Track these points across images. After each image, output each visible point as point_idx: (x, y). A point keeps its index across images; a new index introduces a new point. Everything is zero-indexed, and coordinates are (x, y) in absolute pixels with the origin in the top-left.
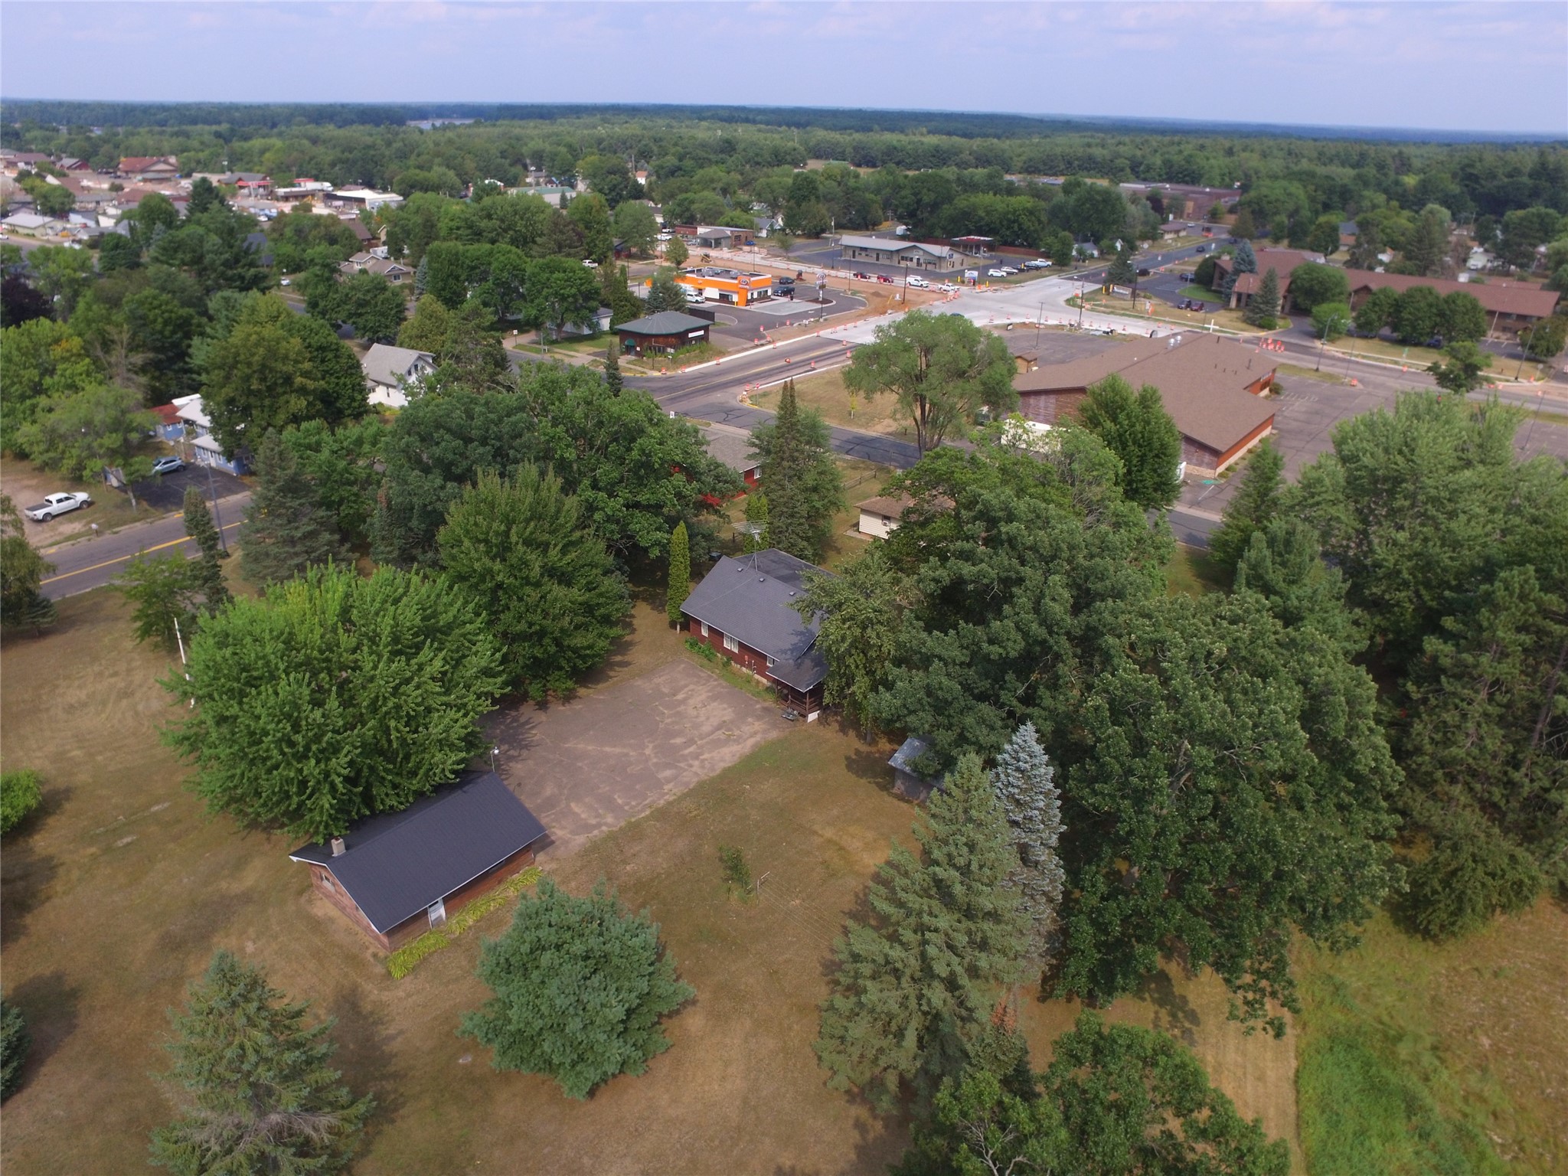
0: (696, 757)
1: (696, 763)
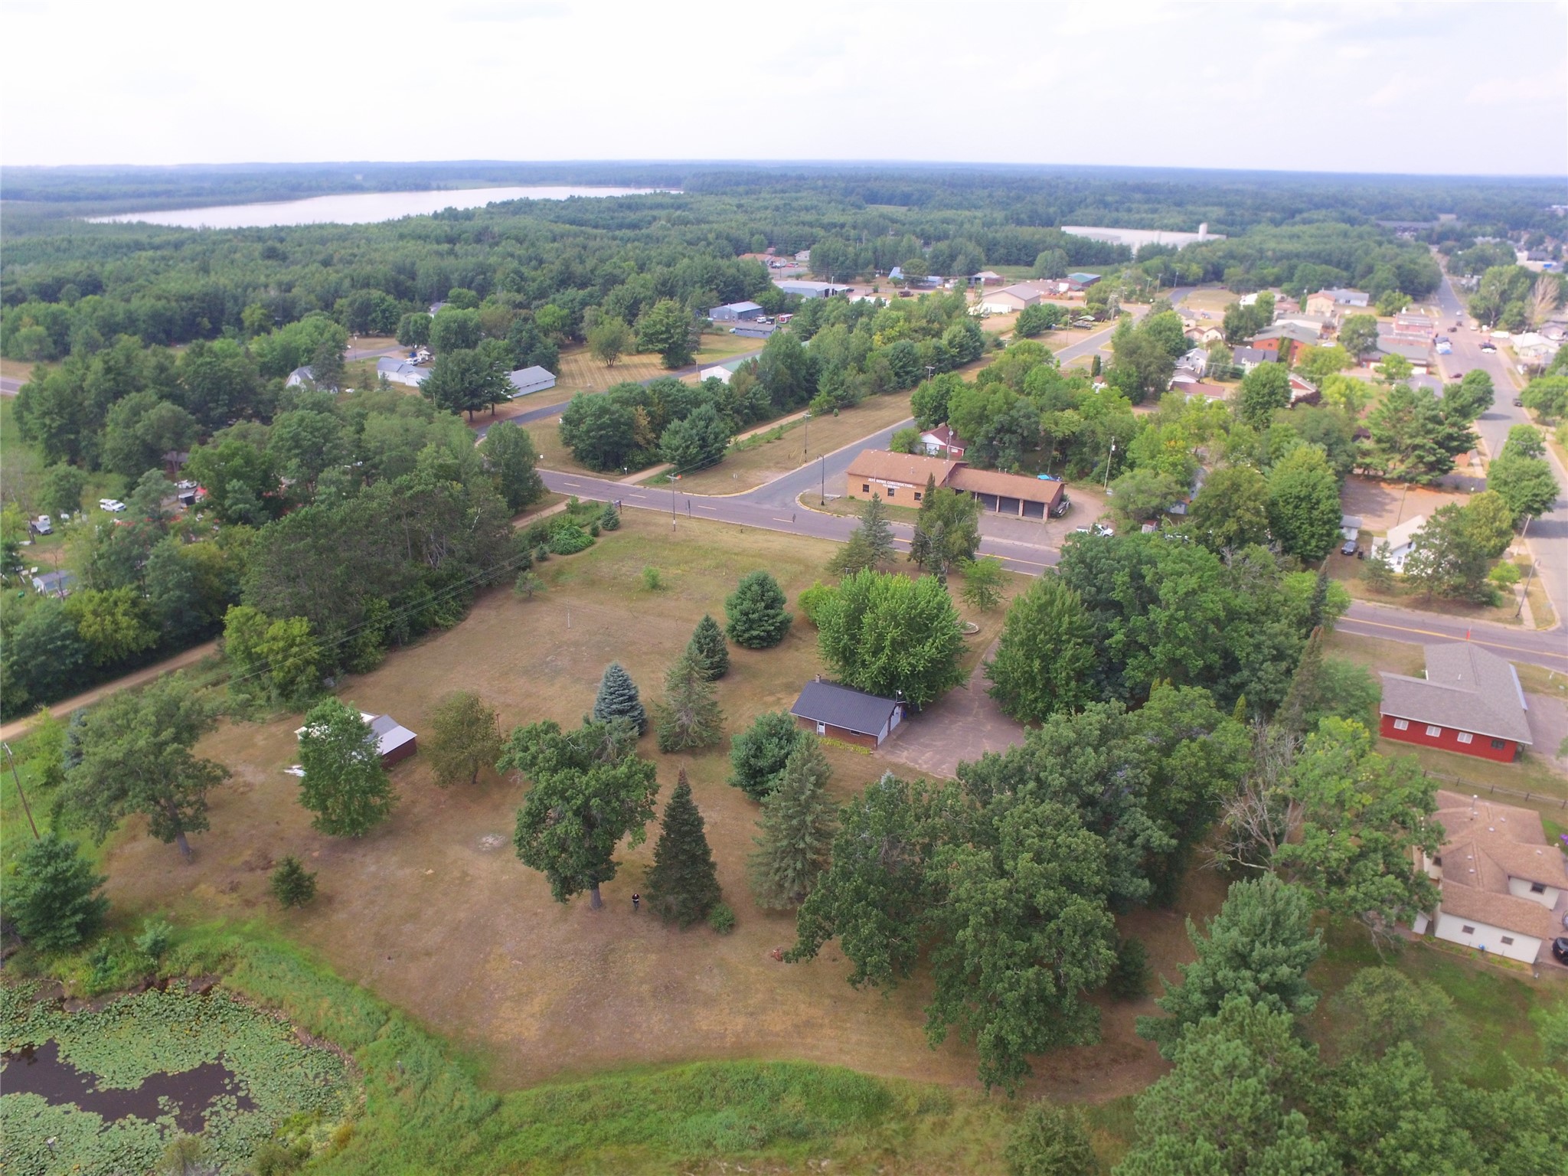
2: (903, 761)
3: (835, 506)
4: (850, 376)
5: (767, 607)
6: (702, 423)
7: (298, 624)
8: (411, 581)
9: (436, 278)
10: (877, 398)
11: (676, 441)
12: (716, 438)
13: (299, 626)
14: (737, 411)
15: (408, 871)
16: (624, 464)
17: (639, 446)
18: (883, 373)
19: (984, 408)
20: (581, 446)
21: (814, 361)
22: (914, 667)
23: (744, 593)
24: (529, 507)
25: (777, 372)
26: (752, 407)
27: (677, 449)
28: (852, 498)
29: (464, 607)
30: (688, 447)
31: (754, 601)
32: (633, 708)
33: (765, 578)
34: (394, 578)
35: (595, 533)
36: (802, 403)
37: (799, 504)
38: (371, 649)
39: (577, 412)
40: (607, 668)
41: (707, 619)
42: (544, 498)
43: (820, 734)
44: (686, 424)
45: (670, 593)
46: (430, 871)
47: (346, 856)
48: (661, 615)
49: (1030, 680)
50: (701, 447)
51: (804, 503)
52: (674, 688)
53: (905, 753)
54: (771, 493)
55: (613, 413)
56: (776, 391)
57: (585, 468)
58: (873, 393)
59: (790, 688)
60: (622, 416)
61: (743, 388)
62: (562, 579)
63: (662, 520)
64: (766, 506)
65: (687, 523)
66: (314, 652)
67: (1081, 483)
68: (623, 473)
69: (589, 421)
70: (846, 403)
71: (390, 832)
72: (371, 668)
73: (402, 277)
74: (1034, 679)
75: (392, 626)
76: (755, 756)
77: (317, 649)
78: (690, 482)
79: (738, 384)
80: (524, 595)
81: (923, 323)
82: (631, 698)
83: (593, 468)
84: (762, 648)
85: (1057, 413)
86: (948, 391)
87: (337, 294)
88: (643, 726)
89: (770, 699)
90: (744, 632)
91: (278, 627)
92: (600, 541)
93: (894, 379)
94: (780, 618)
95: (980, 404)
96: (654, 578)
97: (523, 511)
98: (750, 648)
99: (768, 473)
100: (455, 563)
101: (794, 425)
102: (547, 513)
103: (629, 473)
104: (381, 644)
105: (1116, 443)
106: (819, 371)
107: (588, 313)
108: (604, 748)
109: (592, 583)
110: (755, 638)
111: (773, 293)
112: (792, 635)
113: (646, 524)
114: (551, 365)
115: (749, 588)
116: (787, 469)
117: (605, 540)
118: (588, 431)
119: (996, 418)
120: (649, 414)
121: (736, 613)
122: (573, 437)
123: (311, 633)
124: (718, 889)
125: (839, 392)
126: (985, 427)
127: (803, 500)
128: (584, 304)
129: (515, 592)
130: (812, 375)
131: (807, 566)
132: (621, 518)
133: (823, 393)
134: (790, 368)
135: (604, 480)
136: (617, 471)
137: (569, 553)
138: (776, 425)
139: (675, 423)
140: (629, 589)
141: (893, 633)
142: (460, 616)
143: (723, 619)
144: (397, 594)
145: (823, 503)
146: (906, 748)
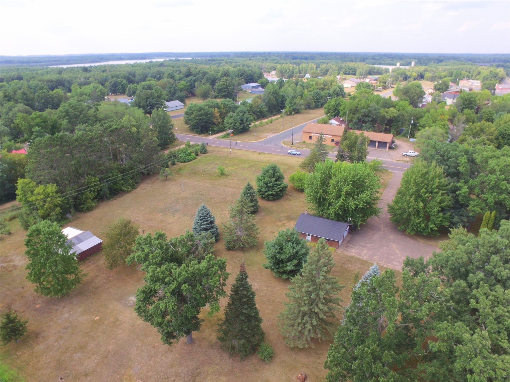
2: (353, 254)
3: (298, 145)
4: (298, 101)
5: (276, 181)
6: (241, 114)
7: (50, 187)
8: (111, 170)
9: (142, 76)
10: (308, 111)
11: (231, 121)
12: (247, 120)
13: (51, 188)
14: (254, 113)
15: (85, 317)
16: (210, 131)
17: (215, 124)
18: (310, 101)
19: (357, 107)
20: (192, 123)
21: (283, 96)
22: (357, 205)
23: (265, 174)
24: (170, 146)
25: (270, 99)
26: (260, 112)
27: (231, 124)
28: (304, 142)
29: (136, 183)
30: (236, 123)
31: (270, 178)
32: (212, 227)
33: (275, 167)
34: (102, 168)
35: (197, 155)
36: (279, 112)
37: (283, 145)
38: (90, 200)
39: (190, 110)
40: (199, 208)
41: (249, 185)
42: (176, 142)
43: (308, 241)
44: (235, 114)
45: (229, 177)
46: (98, 318)
47: (54, 308)
48: (225, 186)
49: (418, 213)
50: (241, 124)
51: (284, 144)
52: (233, 217)
53: (353, 250)
54: (271, 141)
55: (205, 110)
56: (269, 107)
57: (194, 133)
58: (306, 109)
59: (289, 218)
60: (208, 111)
61: (257, 104)
62: (181, 172)
63: (225, 150)
64: (269, 145)
65: (236, 151)
66: (59, 200)
67: (398, 137)
68: (209, 135)
69: (195, 113)
70: (297, 112)
71: (81, 293)
72: (90, 209)
73: (130, 76)
74: (418, 212)
75: (101, 190)
76: (279, 253)
77: (60, 199)
78: (237, 137)
79: (255, 103)
80: (164, 178)
81: (322, 86)
82: (211, 222)
83: (197, 133)
84: (274, 200)
85: (386, 109)
86: (339, 104)
87: (106, 80)
88: (217, 237)
89: (280, 223)
90: (265, 192)
91: (40, 189)
92: (199, 158)
93: (314, 103)
94: (282, 186)
95: (355, 105)
96: (222, 170)
97: (167, 148)
98: (268, 200)
99: (268, 134)
100: (132, 162)
101: (277, 119)
102: (177, 148)
103: (212, 134)
104: (94, 198)
105: (413, 120)
106: (285, 100)
107: (197, 84)
108: (197, 248)
109: (194, 173)
110: (271, 195)
111: (264, 80)
112: (287, 195)
113: (218, 151)
114: (182, 101)
115: (267, 171)
116: (276, 133)
117: (201, 157)
118: (194, 118)
119: (362, 111)
120: (220, 112)
121: (262, 183)
122: (189, 120)
123: (57, 192)
124: (263, 334)
125: (294, 107)
126: (357, 115)
127: (284, 143)
128: (195, 81)
129: (160, 177)
130: (282, 101)
131: (290, 167)
132: (208, 149)
133: (288, 107)
134: (275, 97)
135: (201, 137)
136: (207, 134)
137: (185, 162)
138: (270, 119)
139: (230, 114)
140: (211, 175)
141: (346, 189)
142: (134, 186)
143: (255, 186)
144: (104, 175)
145: (292, 144)
146: (353, 248)
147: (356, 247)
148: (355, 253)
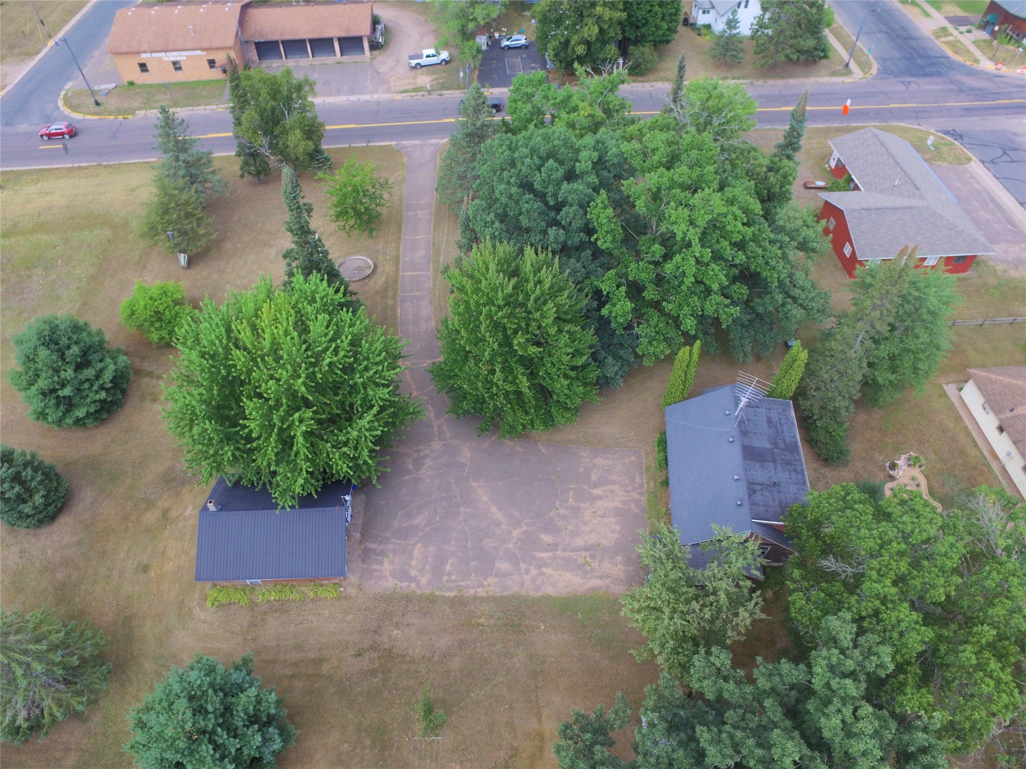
0: (542, 564)
1: (534, 572)
2: (390, 583)
3: (113, 103)
28: (131, 84)
31: (54, 370)
37: (66, 111)
51: (74, 108)
59: (173, 482)
84: (105, 422)
90: (61, 416)
110: (85, 415)
116: (29, 56)
127: (69, 102)
145: (97, 104)
146: (383, 553)
147: (390, 546)
148: (393, 574)
